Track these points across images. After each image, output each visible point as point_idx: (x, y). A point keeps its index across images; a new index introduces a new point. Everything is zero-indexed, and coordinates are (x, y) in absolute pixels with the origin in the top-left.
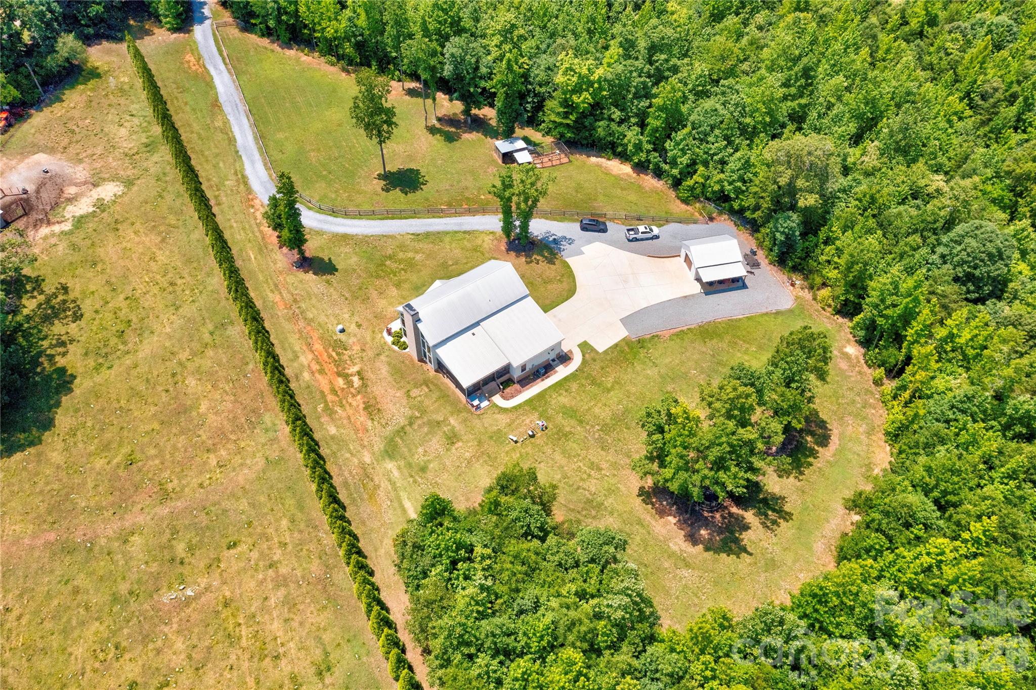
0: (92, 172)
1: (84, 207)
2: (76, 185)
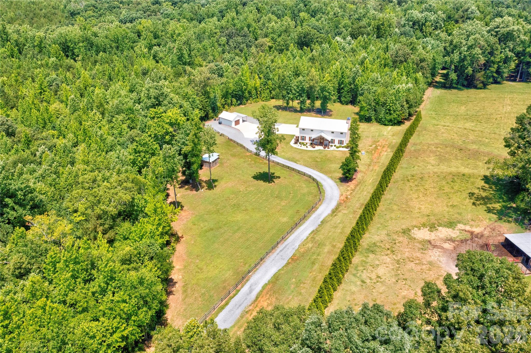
0: (426, 252)
1: (444, 232)
2: (442, 248)
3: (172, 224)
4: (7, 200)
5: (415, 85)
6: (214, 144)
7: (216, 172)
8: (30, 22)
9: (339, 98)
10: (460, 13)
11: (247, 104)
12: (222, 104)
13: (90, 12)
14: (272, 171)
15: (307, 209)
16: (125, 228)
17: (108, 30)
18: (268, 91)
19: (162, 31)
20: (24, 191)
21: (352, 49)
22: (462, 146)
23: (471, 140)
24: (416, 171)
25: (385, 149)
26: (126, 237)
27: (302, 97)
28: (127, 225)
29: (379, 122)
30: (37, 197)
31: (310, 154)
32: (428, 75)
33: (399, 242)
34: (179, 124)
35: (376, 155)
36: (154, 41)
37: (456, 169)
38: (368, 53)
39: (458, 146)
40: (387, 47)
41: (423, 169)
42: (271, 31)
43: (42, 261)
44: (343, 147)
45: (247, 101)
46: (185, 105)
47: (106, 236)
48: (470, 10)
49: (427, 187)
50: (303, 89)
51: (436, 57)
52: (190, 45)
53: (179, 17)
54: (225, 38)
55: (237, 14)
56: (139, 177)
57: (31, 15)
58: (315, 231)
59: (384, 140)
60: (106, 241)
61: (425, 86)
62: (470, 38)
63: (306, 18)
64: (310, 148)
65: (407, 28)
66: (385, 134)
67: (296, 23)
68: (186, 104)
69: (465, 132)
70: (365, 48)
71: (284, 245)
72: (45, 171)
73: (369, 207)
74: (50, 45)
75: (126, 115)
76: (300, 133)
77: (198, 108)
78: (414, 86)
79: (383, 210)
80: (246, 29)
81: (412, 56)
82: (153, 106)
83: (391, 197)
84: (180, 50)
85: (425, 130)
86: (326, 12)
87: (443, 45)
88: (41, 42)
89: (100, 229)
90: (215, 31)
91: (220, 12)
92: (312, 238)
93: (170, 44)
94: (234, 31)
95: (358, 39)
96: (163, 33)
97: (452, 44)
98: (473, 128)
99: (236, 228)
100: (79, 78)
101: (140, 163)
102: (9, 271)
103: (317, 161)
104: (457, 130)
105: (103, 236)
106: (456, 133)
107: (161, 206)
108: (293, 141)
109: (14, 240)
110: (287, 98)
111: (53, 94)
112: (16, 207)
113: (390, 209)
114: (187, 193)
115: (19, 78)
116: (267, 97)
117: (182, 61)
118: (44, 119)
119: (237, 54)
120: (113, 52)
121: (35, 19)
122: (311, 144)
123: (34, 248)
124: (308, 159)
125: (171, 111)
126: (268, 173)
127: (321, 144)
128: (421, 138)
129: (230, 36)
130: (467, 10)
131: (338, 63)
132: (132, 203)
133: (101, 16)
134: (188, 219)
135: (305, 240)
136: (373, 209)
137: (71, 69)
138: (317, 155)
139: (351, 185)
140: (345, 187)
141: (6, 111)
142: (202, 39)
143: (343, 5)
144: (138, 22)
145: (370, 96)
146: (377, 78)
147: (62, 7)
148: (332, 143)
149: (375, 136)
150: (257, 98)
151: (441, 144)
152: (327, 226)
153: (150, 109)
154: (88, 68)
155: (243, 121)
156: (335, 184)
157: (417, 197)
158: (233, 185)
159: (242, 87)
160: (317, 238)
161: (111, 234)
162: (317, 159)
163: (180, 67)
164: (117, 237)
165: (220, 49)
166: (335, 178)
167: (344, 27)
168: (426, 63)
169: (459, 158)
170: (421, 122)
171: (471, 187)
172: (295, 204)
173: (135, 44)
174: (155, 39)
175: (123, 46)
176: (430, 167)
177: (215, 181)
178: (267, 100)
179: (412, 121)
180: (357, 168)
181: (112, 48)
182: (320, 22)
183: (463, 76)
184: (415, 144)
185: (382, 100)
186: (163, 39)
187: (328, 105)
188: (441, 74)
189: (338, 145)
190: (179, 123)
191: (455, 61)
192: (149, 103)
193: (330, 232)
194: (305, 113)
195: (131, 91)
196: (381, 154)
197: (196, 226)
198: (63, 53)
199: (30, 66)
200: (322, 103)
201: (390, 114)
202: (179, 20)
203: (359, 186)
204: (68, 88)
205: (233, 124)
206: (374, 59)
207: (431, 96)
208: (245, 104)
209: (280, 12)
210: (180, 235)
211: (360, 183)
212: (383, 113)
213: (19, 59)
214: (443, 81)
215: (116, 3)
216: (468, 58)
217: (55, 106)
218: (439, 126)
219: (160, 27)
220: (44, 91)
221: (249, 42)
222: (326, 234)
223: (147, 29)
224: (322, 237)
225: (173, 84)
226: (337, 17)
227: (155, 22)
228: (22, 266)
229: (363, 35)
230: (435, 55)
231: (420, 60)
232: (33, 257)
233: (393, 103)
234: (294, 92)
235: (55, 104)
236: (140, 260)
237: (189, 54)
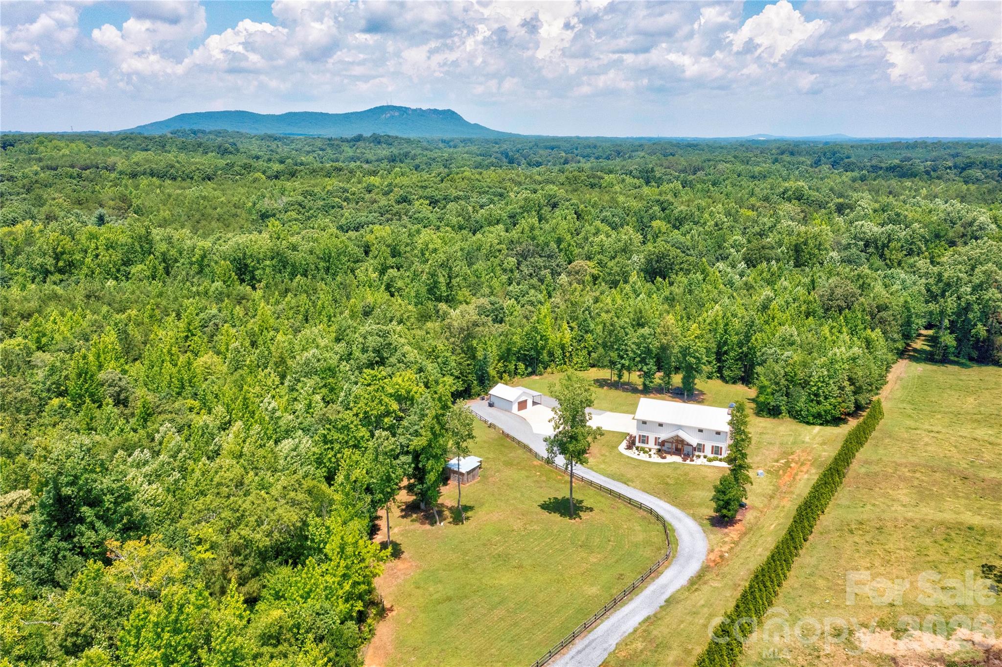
3: (376, 582)
4: (84, 509)
5: (866, 351)
6: (470, 436)
7: (470, 492)
8: (193, 227)
9: (720, 370)
10: (958, 227)
11: (546, 375)
12: (498, 372)
13: (293, 213)
14: (577, 496)
15: (640, 573)
16: (280, 577)
17: (316, 240)
18: (585, 352)
19: (407, 245)
20: (116, 495)
21: (746, 284)
22: (966, 472)
23: (987, 461)
24: (867, 513)
25: (805, 469)
26: (281, 594)
27: (647, 364)
28: (285, 571)
29: (795, 418)
30: (137, 510)
31: (654, 469)
32: (896, 336)
33: (827, 656)
34: (412, 399)
35: (786, 478)
36: (391, 261)
37: (954, 516)
38: (776, 290)
39: (958, 471)
40: (813, 281)
41: (884, 511)
42: (598, 249)
43: (118, 625)
44: (721, 460)
45: (545, 368)
46: (429, 368)
47: (244, 589)
48: (976, 224)
49: (890, 546)
50: (648, 351)
51: (912, 304)
52: (451, 269)
53: (438, 223)
54: (514, 259)
55: (540, 221)
56: (324, 486)
57: (197, 216)
58: (653, 618)
59: (803, 451)
60: (242, 598)
61: (890, 356)
62: (977, 270)
63: (663, 230)
64: (656, 459)
65: (854, 250)
66: (807, 439)
67: (645, 237)
68: (431, 367)
69: (975, 445)
70: (770, 283)
71: (586, 641)
72: (163, 465)
73: (764, 575)
74: (216, 263)
75: (323, 378)
76: (638, 428)
77: (452, 375)
78: (864, 353)
79: (796, 586)
80: (553, 245)
81: (862, 299)
82: (371, 365)
83: (813, 561)
84: (433, 275)
85: (890, 437)
86: (702, 221)
87: (923, 281)
88: (203, 257)
89: (234, 575)
90: (498, 247)
91: (510, 217)
92: (645, 631)
93: (417, 266)
94: (531, 247)
95: (759, 267)
96: (408, 249)
97: (942, 281)
98: (992, 439)
99: (497, 599)
100: (254, 317)
101: (331, 462)
102: (55, 638)
103: (667, 484)
104: (957, 441)
105: (237, 589)
106: (955, 447)
107: (354, 541)
108: (624, 444)
109: (81, 583)
110: (619, 366)
111: (206, 340)
112: (98, 524)
113: (810, 586)
114: (412, 527)
115: (157, 312)
116: (582, 363)
117: (434, 294)
118: (181, 380)
119: (533, 287)
120: (319, 277)
121: (203, 222)
122: (659, 450)
123: (110, 599)
124: (651, 480)
125: (401, 375)
126: (568, 499)
127: (678, 452)
128: (881, 451)
129: (523, 256)
130: (971, 224)
131: (717, 307)
132: (301, 531)
133: (309, 218)
134: (408, 577)
135: (630, 634)
136: (772, 582)
137: (244, 301)
138: (668, 471)
139: (733, 532)
140: (720, 535)
141: (122, 365)
142: (473, 260)
143: (733, 211)
144: (368, 229)
145: (777, 368)
146: (792, 336)
147: (250, 204)
148: (699, 450)
149: (787, 443)
150: (565, 364)
151: (924, 466)
152: (678, 611)
153: (365, 370)
154: (272, 300)
155: (534, 403)
156: (699, 529)
157: (869, 565)
158: (502, 518)
159: (537, 342)
160: (655, 633)
161: (253, 586)
162: (668, 480)
163: (430, 305)
164: (264, 593)
165: (504, 278)
166: (701, 518)
167: (733, 247)
168: (891, 312)
169: (961, 494)
170: (882, 422)
171: (985, 554)
172: (617, 562)
173: (357, 265)
174: (394, 256)
175: (337, 267)
176: (897, 507)
177: (467, 508)
178: (582, 369)
179: (861, 419)
180: (744, 500)
181: (319, 270)
182: (688, 237)
183: (969, 340)
184: (866, 462)
185: (801, 375)
186: (406, 258)
187: (696, 381)
188: (925, 336)
189: (711, 456)
190: (413, 396)
191: (949, 311)
192: (364, 358)
193: (682, 622)
194: (652, 395)
195: (338, 340)
196: (798, 477)
197: (420, 591)
198: (236, 274)
199: (178, 294)
200: (684, 378)
201: (819, 403)
202: (438, 228)
203: (748, 536)
204: (233, 331)
205: (515, 407)
206: (787, 303)
207: (903, 375)
208: (541, 375)
209: (616, 219)
210: (387, 605)
211: (751, 529)
212: (803, 400)
213: (164, 282)
214: (928, 348)
215: (337, 199)
216: (976, 307)
217: (207, 358)
218: (919, 432)
219: (404, 238)
220: (193, 335)
221: (557, 266)
222: (675, 626)
223: (381, 240)
224: (666, 631)
225: (413, 332)
226: (721, 229)
227: (396, 230)
228: (79, 630)
229: (768, 260)
230: (909, 299)
231: (877, 307)
232: (105, 617)
233: (823, 382)
234: (631, 354)
235: (206, 356)
236: (297, 639)
237: (448, 284)
